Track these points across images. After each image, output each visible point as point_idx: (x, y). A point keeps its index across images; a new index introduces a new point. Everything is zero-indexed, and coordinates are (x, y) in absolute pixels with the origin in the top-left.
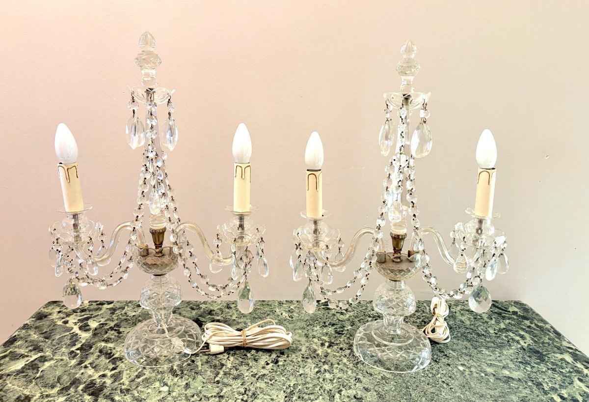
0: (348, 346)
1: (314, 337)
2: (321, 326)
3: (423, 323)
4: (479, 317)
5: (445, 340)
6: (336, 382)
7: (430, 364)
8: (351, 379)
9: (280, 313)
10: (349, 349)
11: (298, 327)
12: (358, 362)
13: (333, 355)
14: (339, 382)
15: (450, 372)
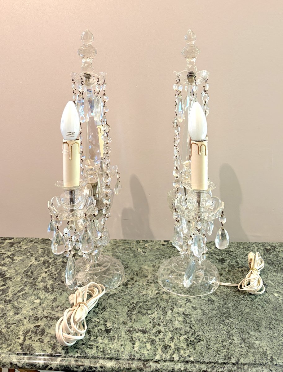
8: (183, 300)
9: (136, 249)
11: (148, 260)
15: (266, 297)
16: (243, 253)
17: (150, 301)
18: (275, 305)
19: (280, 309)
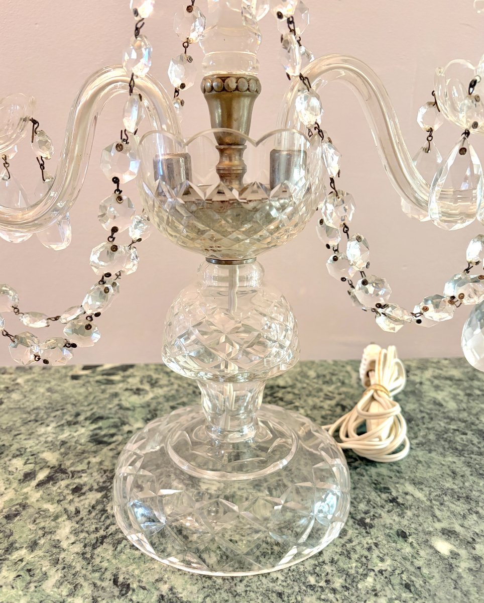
0: (105, 478)
1: (19, 454)
2: (63, 422)
3: (338, 410)
5: (394, 453)
7: (343, 532)
10: (100, 489)
12: (104, 537)
13: (39, 511)
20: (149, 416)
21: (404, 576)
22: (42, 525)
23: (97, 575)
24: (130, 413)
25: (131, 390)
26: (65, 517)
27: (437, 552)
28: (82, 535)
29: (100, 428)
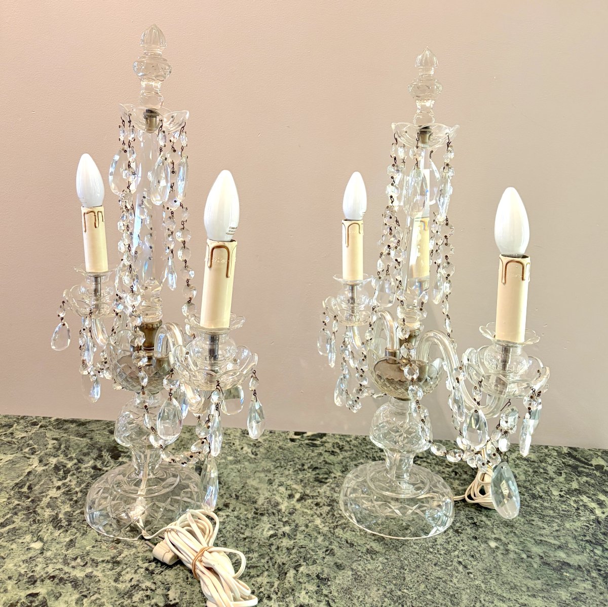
0: (328, 501)
1: (281, 485)
2: (297, 469)
4: (542, 471)
6: (296, 553)
8: (320, 549)
9: (239, 448)
10: (329, 505)
11: (261, 469)
12: (337, 526)
13: (303, 512)
14: (300, 552)
15: (475, 549)
16: (442, 462)
17: (256, 551)
18: (488, 565)
19: (497, 572)
20: (343, 469)
21: (472, 553)
22: (307, 518)
23: (338, 539)
24: (332, 466)
25: (329, 452)
26: (316, 516)
27: (489, 546)
28: (327, 524)
29: (318, 474)
